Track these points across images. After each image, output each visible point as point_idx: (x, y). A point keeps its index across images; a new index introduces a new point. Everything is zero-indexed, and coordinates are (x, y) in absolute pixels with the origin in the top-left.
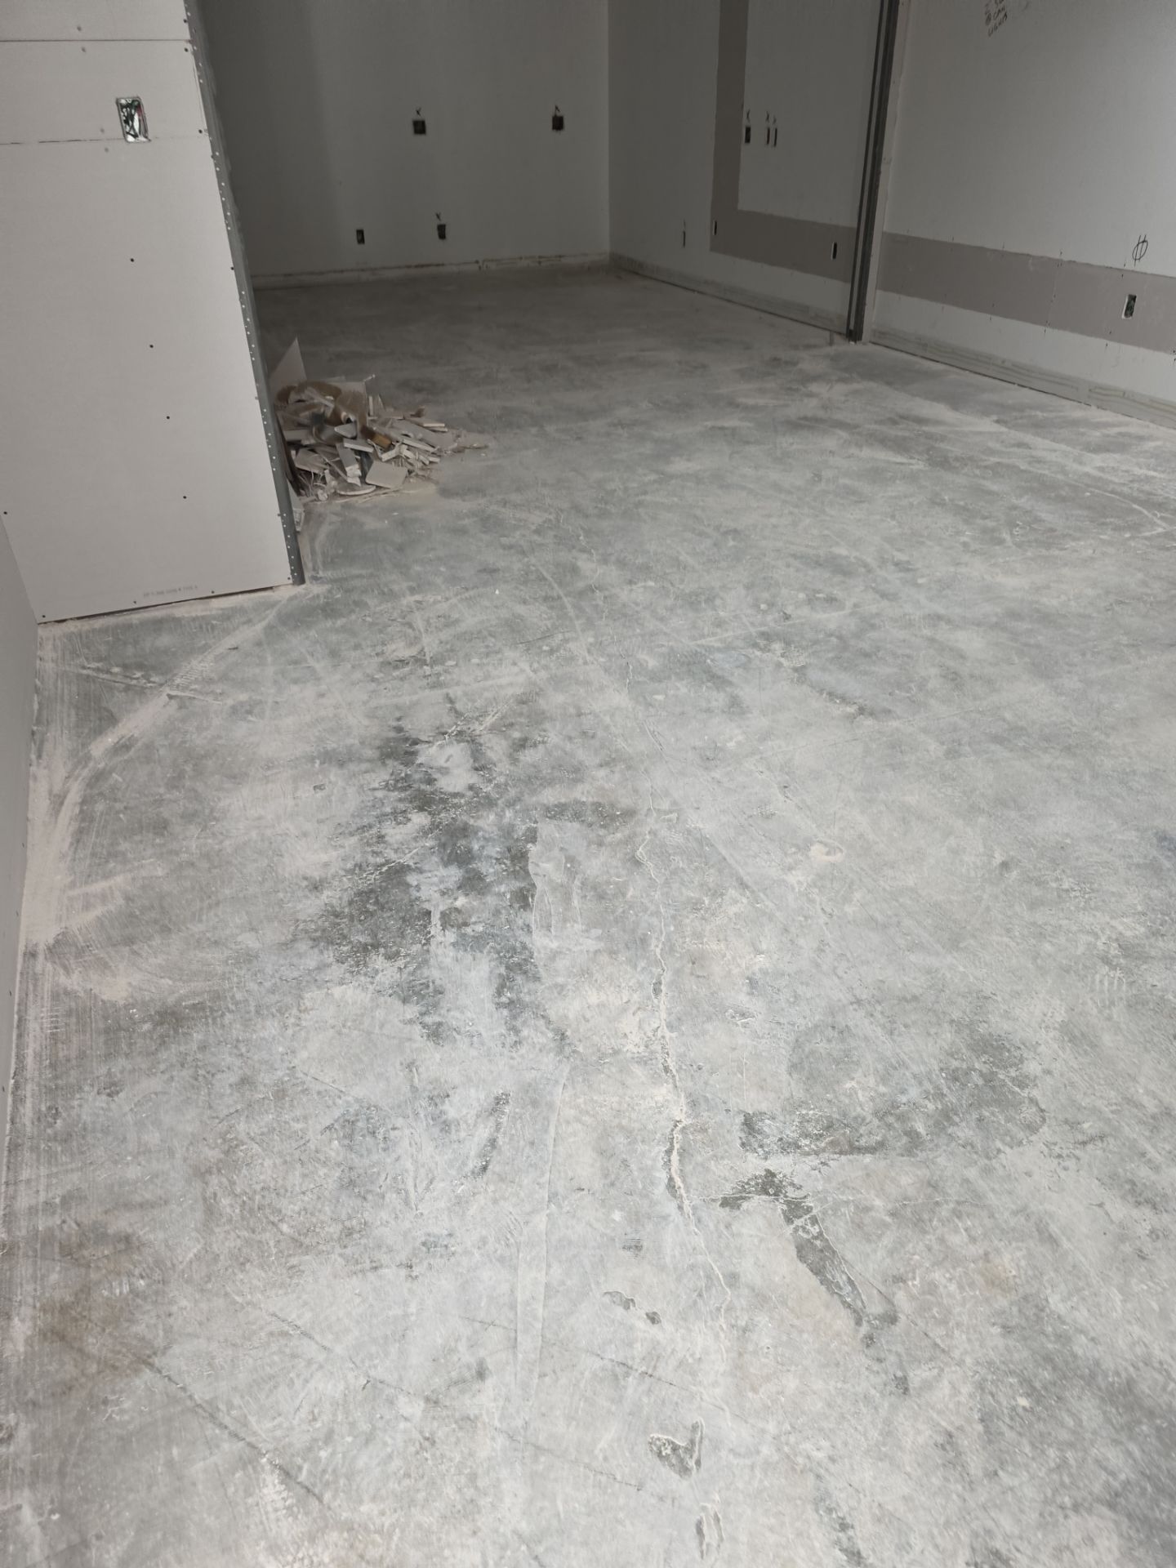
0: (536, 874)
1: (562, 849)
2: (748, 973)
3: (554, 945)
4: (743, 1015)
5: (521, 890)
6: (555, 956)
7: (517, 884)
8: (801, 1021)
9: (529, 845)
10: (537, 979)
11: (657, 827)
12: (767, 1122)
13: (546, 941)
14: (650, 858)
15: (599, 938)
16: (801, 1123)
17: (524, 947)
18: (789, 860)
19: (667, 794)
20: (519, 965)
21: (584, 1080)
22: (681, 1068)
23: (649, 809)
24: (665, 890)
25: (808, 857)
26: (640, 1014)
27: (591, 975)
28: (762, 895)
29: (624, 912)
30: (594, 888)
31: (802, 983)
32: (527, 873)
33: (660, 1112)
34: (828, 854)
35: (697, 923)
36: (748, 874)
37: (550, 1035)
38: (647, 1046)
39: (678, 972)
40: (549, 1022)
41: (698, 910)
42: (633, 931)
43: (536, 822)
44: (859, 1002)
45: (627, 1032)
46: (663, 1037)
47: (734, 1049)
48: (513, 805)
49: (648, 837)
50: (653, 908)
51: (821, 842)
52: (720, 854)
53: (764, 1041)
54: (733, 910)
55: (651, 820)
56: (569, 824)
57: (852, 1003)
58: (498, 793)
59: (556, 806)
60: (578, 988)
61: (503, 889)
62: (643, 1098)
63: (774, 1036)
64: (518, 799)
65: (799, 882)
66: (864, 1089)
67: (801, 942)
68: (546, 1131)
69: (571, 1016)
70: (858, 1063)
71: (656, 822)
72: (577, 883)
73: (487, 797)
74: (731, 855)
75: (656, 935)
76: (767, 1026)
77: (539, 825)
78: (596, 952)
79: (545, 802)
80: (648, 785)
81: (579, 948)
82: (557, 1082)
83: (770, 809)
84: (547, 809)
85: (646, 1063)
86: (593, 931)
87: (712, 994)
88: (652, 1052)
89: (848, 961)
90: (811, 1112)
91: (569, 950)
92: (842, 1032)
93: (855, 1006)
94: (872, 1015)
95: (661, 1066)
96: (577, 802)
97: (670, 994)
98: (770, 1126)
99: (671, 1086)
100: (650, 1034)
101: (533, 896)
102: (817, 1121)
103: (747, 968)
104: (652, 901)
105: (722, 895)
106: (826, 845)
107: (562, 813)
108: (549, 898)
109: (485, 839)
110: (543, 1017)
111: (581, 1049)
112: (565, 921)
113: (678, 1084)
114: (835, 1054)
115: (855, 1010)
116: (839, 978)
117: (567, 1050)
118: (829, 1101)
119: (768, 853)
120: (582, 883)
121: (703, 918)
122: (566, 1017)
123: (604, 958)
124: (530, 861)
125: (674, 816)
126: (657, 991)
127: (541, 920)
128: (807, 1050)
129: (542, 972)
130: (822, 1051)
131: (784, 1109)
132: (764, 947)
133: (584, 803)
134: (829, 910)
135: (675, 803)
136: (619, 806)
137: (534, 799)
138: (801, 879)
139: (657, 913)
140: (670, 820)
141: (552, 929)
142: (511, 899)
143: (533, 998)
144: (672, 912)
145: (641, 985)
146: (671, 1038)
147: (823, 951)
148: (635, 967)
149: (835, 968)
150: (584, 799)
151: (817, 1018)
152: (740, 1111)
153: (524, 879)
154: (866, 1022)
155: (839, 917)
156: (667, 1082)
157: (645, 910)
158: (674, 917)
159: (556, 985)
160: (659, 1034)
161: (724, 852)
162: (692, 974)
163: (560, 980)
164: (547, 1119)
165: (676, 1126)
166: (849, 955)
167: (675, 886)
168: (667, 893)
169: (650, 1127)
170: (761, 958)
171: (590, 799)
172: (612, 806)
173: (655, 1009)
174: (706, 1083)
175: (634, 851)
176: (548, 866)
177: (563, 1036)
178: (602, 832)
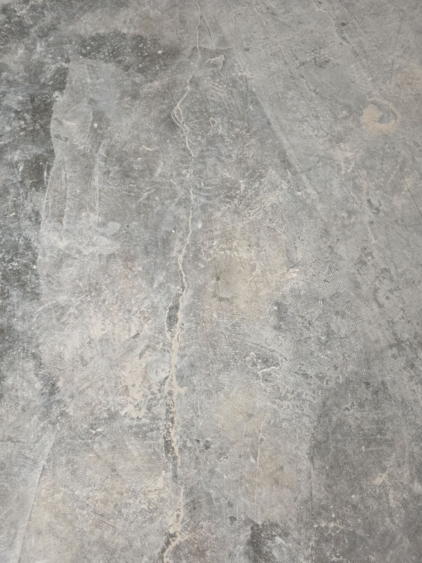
0: (58, 137)
1: (91, 101)
2: (277, 296)
3: (62, 244)
4: (266, 362)
5: (37, 158)
6: (61, 261)
7: (36, 150)
8: (331, 373)
9: (57, 93)
10: (35, 296)
11: (199, 74)
12: (278, 540)
13: (54, 237)
14: (187, 120)
15: (115, 237)
16: (318, 542)
17: (28, 247)
18: (339, 128)
19: (216, 28)
20: (18, 273)
21: (68, 462)
22: (185, 446)
23: (194, 49)
24: (200, 166)
25: (359, 125)
26: (149, 357)
27: (99, 291)
28: (304, 177)
29: (148, 198)
30: (120, 161)
31: (337, 313)
32: (47, 133)
33: (152, 520)
34: (381, 120)
35: (228, 219)
36: (293, 147)
37: (38, 385)
38: (149, 409)
39: (199, 292)
40: (40, 365)
41: (232, 198)
42: (156, 227)
43: (68, 61)
44: (398, 344)
45: (129, 383)
46: (170, 393)
47: (250, 416)
48: (46, 35)
49: (188, 88)
50: (181, 193)
51: (375, 103)
52: (265, 116)
53: (286, 403)
54: (271, 199)
55: (194, 64)
56: (104, 65)
57: (391, 347)
58: (33, 18)
59: (93, 39)
60: (81, 312)
61: (16, 156)
62: (135, 494)
63: (299, 395)
64: (54, 28)
65: (347, 161)
66: (396, 487)
67: (341, 249)
68: (11, 546)
69: (67, 356)
70: (390, 444)
71: (201, 67)
72: (102, 151)
73: (20, 24)
74: (277, 118)
75: (180, 235)
76: (292, 379)
77: (70, 65)
78: (111, 256)
79: (82, 32)
80: (197, 14)
81: (91, 249)
82: (35, 462)
83: (325, 53)
84: (83, 43)
85: (145, 437)
86: (111, 224)
87: (233, 326)
88: (155, 418)
89: (391, 280)
90: (332, 525)
91: (79, 252)
92: (376, 393)
93: (395, 351)
94: (413, 366)
95: (161, 441)
96: (118, 34)
97: (187, 325)
98: (280, 546)
99: (170, 474)
100: (155, 389)
101: (49, 168)
102: (337, 541)
103: (278, 289)
104: (181, 183)
105: (261, 176)
106: (379, 107)
107: (97, 49)
108: (67, 173)
109: (8, 82)
110: (34, 356)
111: (70, 411)
112: (81, 207)
113: (179, 471)
114: (367, 426)
115: (394, 357)
116: (380, 306)
117: (55, 411)
118: (355, 507)
119: (317, 117)
120: (108, 153)
121: (236, 212)
122: (60, 356)
123: (117, 267)
124: (54, 116)
125: (220, 59)
126: (172, 319)
127: (53, 206)
128: (334, 418)
129: (44, 288)
130: (351, 422)
131: (300, 520)
132: (299, 256)
133: (123, 36)
134: (375, 203)
135: (223, 41)
136: (162, 42)
137: (71, 28)
138: (349, 154)
139: (185, 202)
140: (215, 65)
141: (65, 220)
142: (23, 171)
143: (26, 326)
144: (203, 200)
145: (154, 308)
146: (179, 395)
147: (365, 263)
148: (151, 282)
149: (376, 290)
150: (125, 31)
151: (351, 367)
152: (249, 521)
153: (43, 143)
154: (406, 375)
155: (386, 214)
156: (166, 469)
157: (174, 195)
158: (203, 208)
159: (56, 306)
160: (166, 388)
161: (269, 113)
162: (215, 296)
163: (62, 299)
164: (14, 524)
165: (168, 543)
166: (393, 271)
167: (211, 161)
168: (201, 171)
169: (138, 544)
170: (294, 274)
171: (132, 31)
172: (155, 42)
173: (167, 348)
174: (212, 472)
175: (171, 108)
176: (72, 125)
177: (53, 389)
178: (138, 79)
